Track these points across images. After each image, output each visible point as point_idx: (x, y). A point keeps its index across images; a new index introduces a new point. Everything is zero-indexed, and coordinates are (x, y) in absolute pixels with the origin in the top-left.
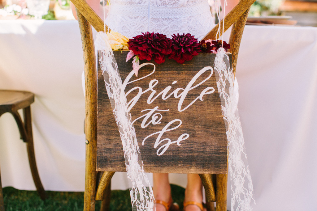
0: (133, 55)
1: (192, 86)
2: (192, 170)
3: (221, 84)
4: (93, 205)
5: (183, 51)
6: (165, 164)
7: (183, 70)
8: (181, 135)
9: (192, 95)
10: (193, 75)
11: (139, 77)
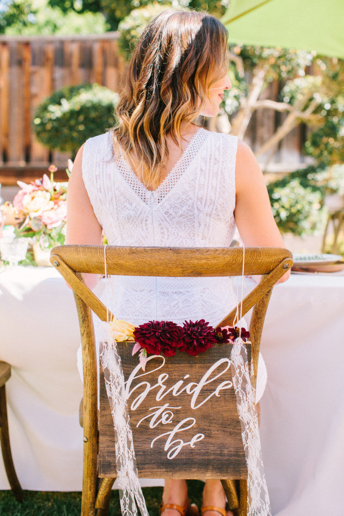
0: (140, 347)
1: (207, 380)
2: (208, 475)
3: (238, 380)
4: (92, 514)
5: (195, 343)
6: (177, 468)
7: (196, 363)
8: (194, 435)
9: (207, 390)
10: (208, 368)
11: (147, 371)
